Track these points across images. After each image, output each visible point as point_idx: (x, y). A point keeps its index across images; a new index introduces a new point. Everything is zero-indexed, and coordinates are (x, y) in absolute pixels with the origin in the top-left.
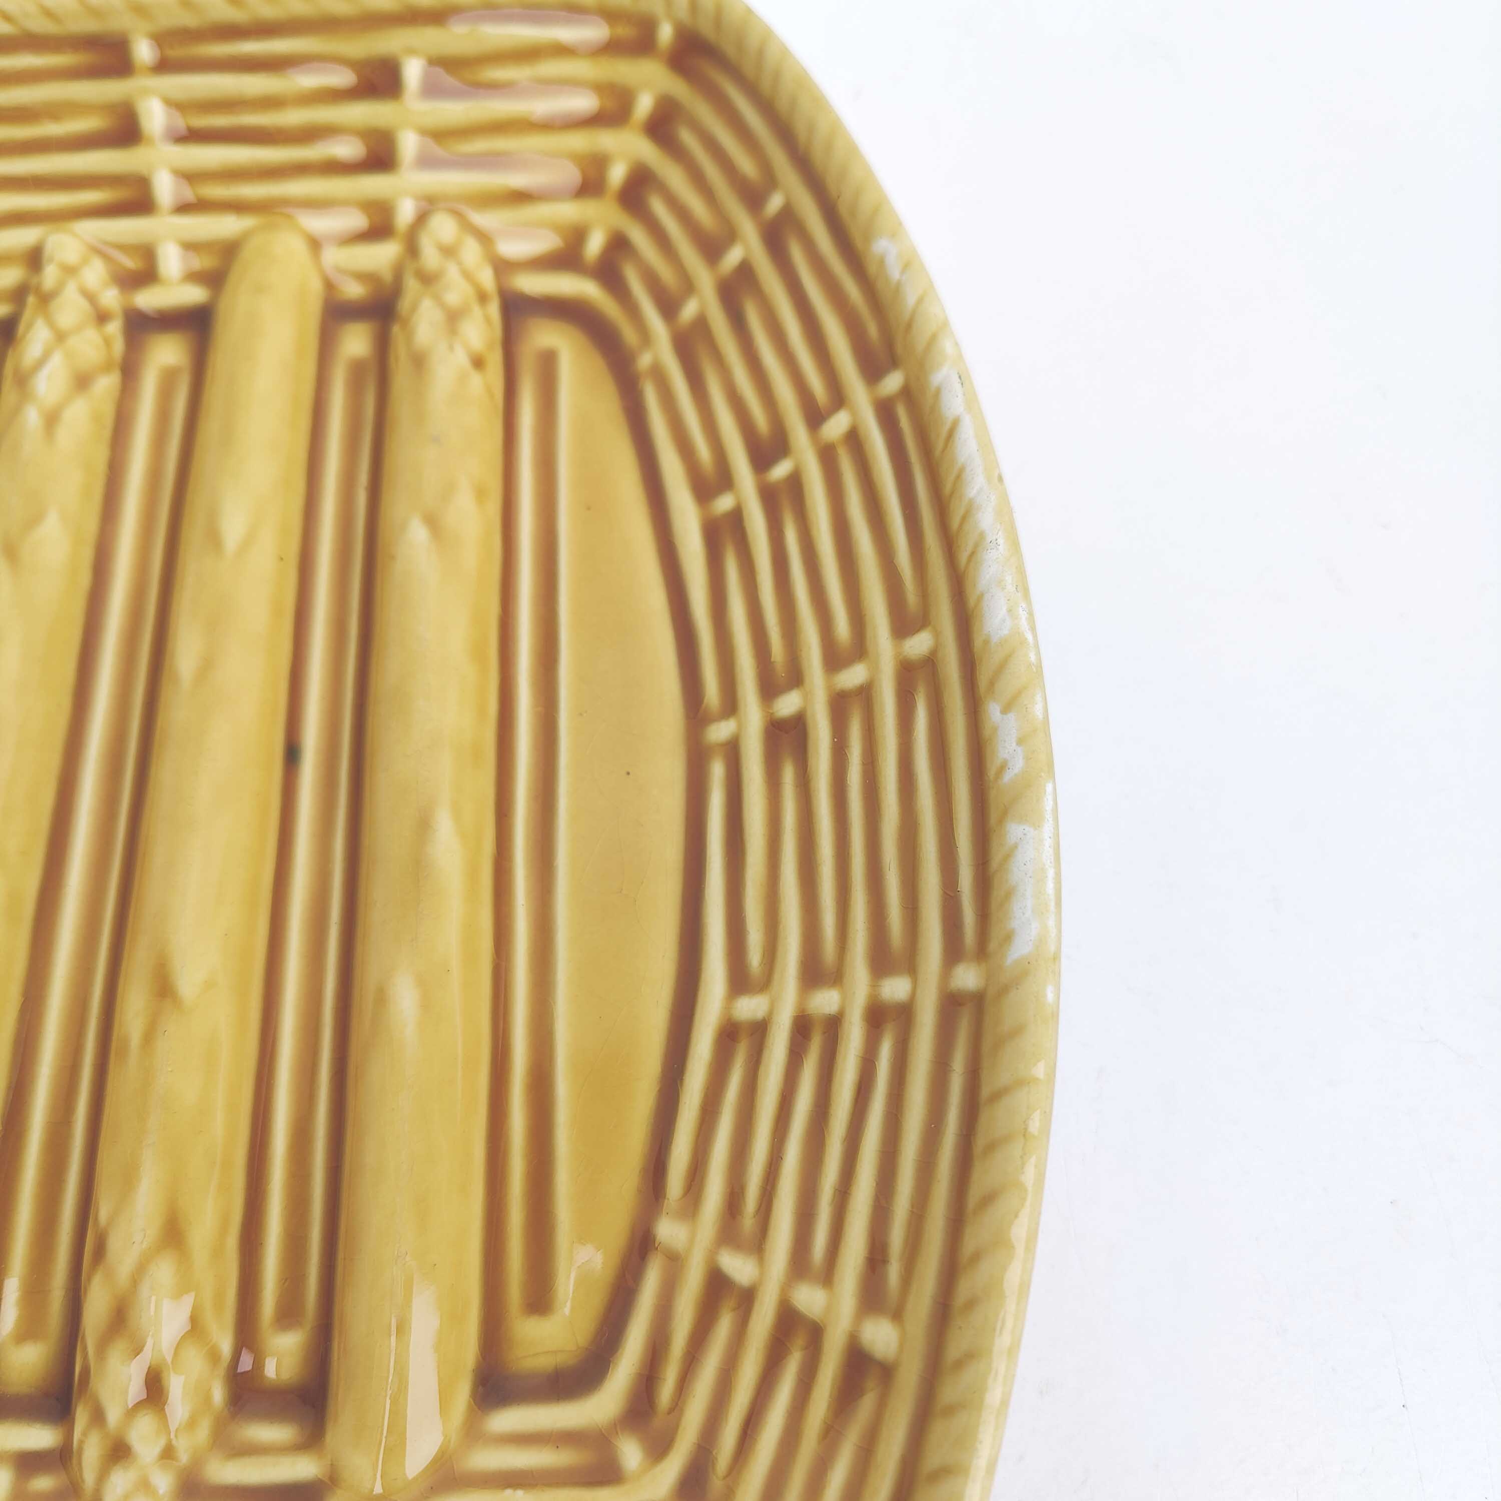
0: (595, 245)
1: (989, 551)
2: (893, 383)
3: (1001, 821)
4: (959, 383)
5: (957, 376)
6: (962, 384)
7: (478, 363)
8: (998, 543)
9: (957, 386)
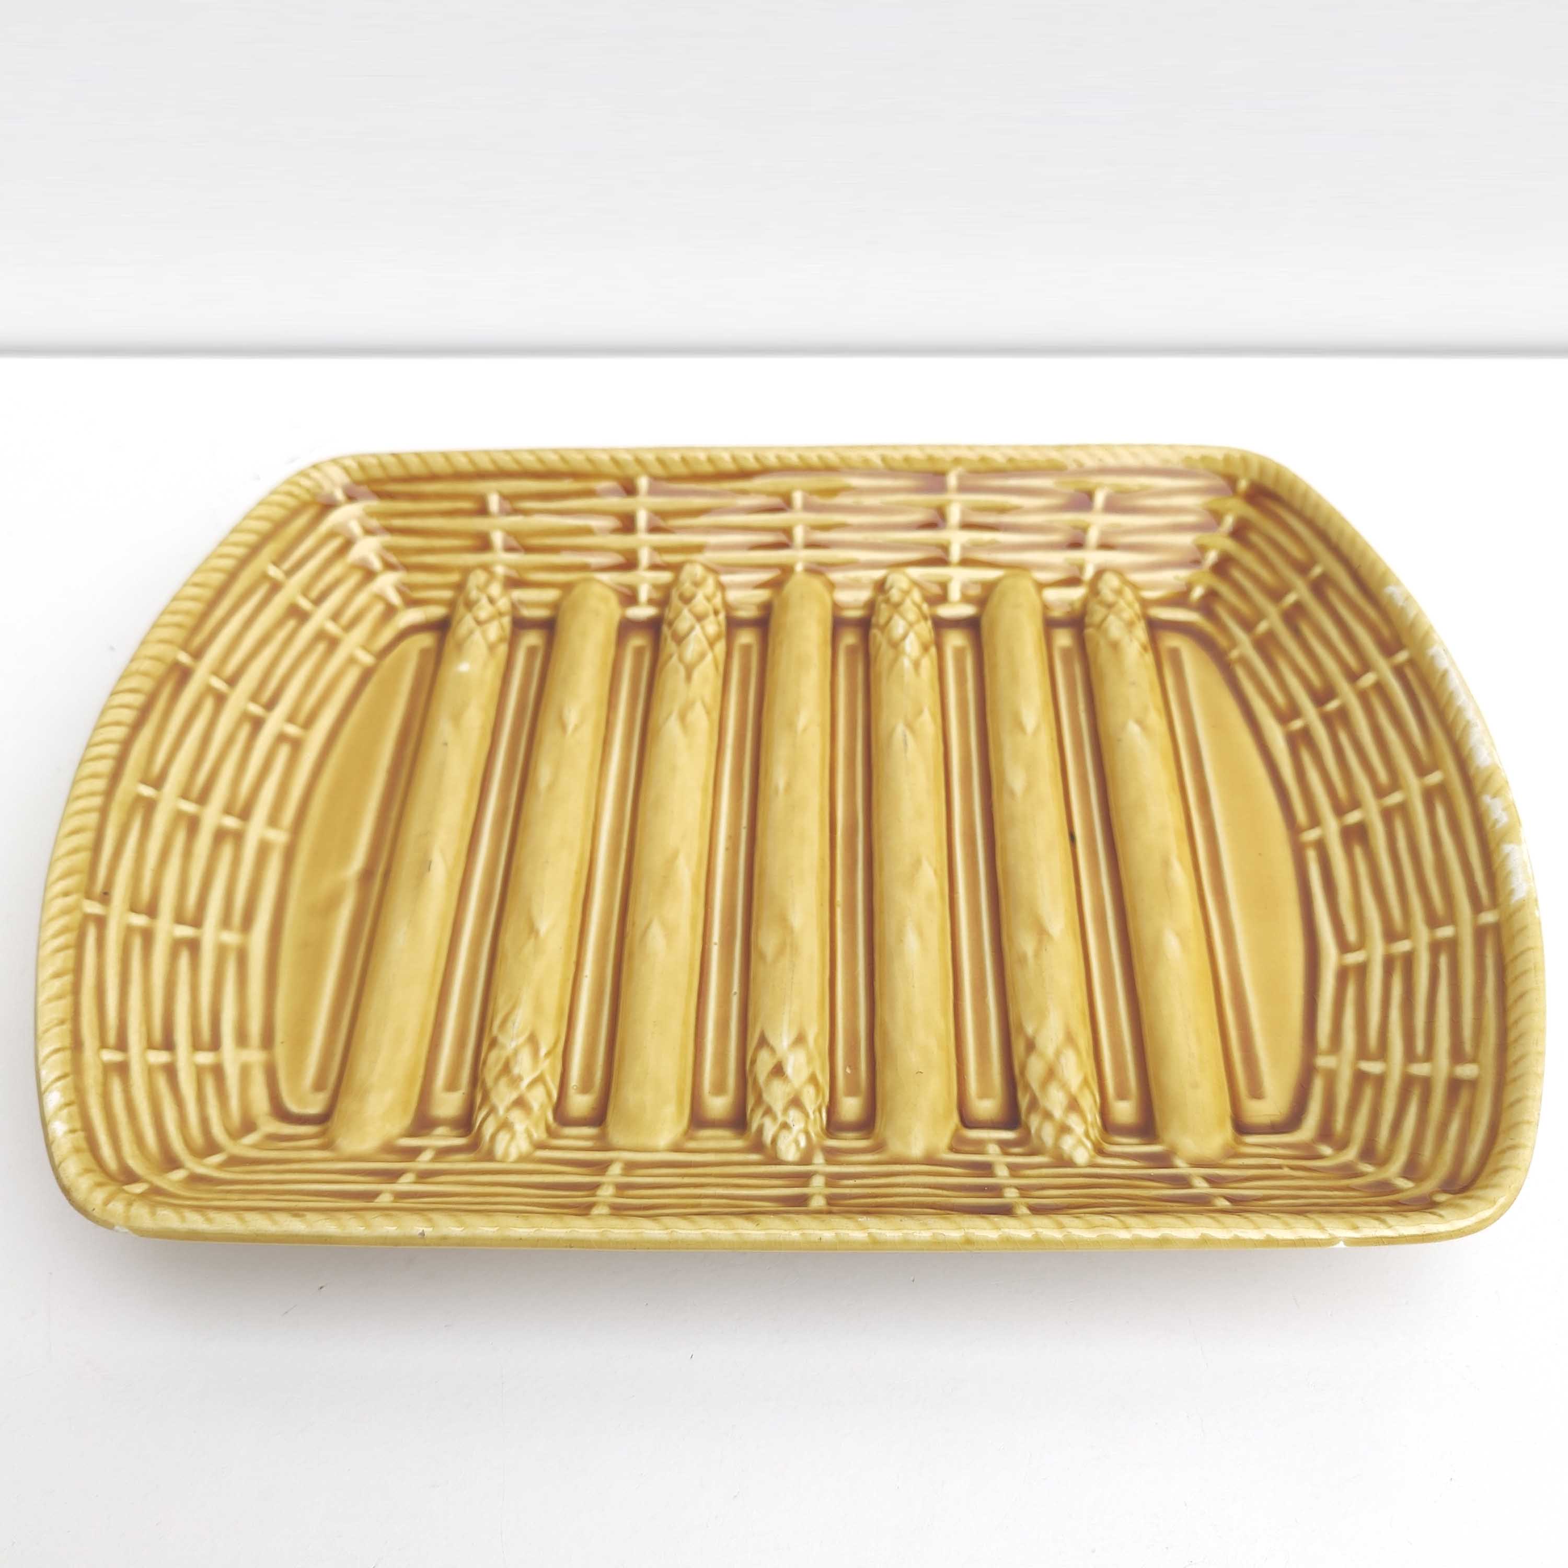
0: (1198, 593)
2: (1402, 657)
3: (1498, 845)
9: (1445, 656)
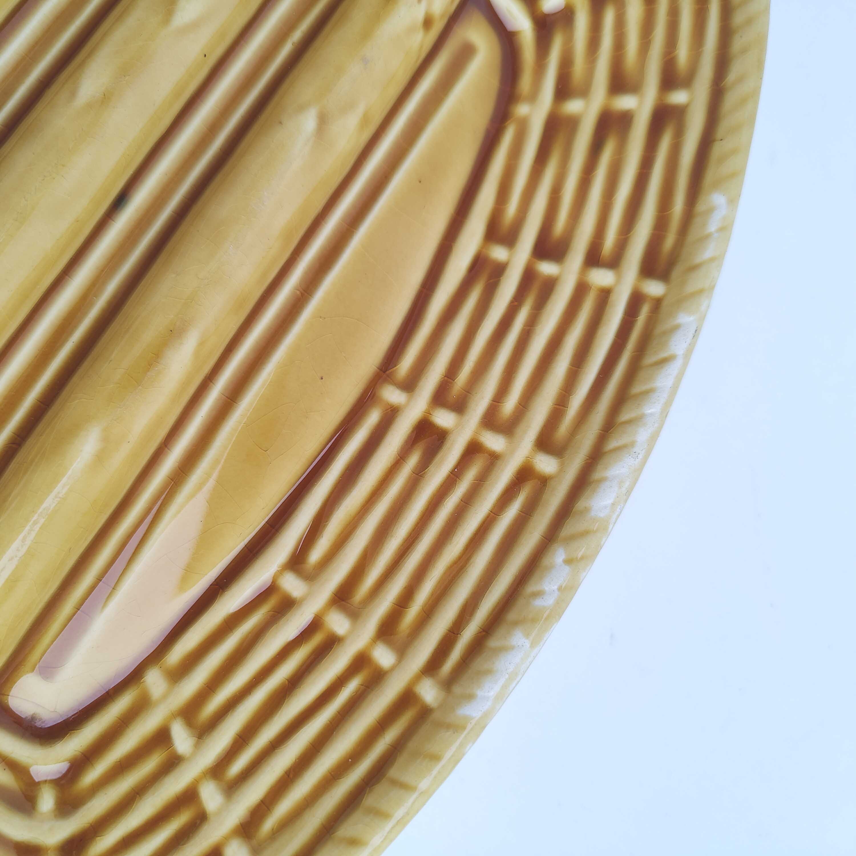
1: (630, 457)
2: (654, 289)
3: (516, 623)
4: (693, 334)
5: (695, 328)
6: (694, 336)
7: (428, 23)
8: (638, 457)
9: (691, 335)
